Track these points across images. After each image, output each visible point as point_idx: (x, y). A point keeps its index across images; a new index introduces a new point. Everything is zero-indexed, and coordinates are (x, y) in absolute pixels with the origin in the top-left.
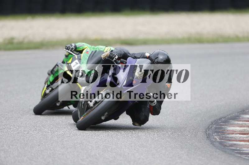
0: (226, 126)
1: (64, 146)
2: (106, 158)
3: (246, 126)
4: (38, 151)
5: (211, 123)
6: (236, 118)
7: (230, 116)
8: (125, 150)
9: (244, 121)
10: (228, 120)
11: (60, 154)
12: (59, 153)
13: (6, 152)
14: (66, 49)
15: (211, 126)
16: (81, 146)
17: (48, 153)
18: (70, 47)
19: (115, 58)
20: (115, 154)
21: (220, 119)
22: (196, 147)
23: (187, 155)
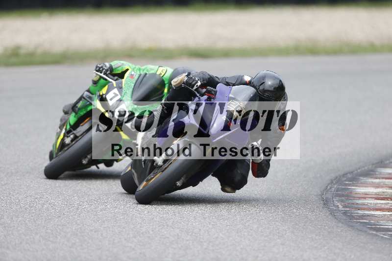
0: (353, 186)
1: (99, 218)
2: (164, 237)
3: (384, 186)
4: (58, 225)
5: (329, 182)
6: (369, 173)
7: (360, 170)
8: (194, 224)
9: (383, 178)
10: (358, 177)
11: (92, 231)
12: (91, 228)
13: (7, 228)
14: (97, 71)
15: (330, 185)
16: (126, 218)
17: (74, 228)
18: (104, 68)
19: (197, 86)
20: (178, 230)
21: (345, 175)
22: (306, 220)
23: (293, 232)
